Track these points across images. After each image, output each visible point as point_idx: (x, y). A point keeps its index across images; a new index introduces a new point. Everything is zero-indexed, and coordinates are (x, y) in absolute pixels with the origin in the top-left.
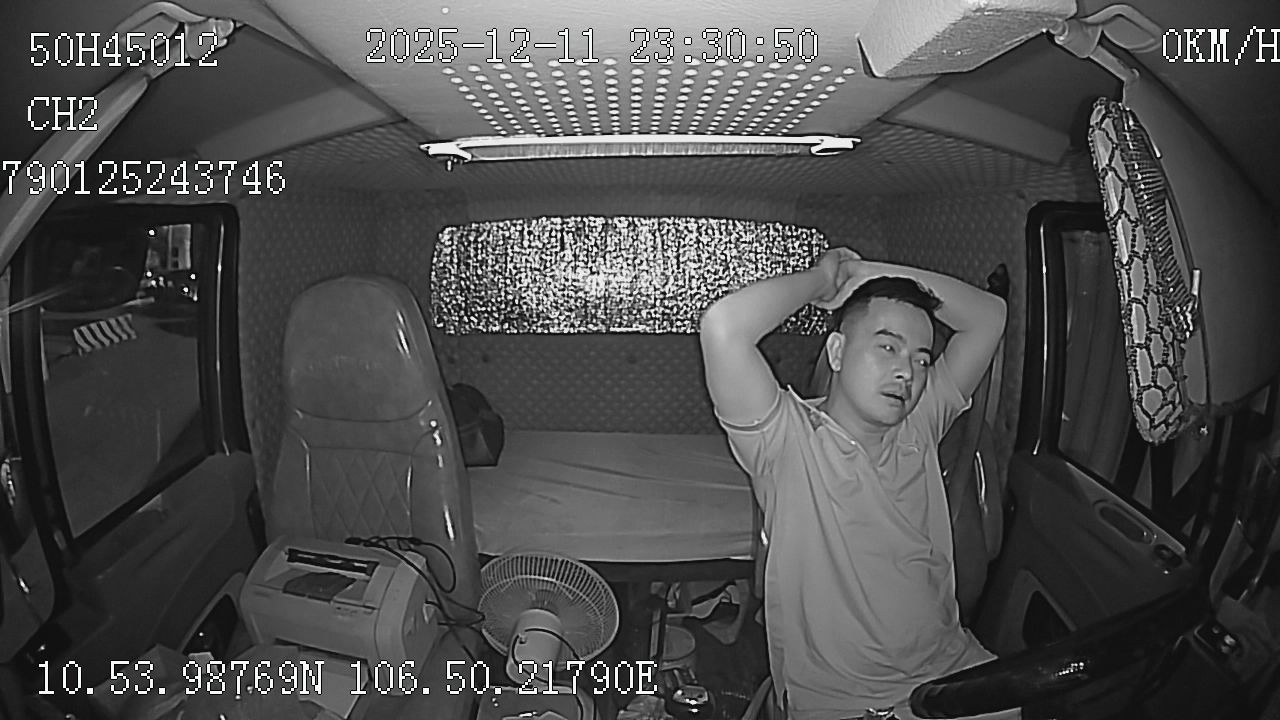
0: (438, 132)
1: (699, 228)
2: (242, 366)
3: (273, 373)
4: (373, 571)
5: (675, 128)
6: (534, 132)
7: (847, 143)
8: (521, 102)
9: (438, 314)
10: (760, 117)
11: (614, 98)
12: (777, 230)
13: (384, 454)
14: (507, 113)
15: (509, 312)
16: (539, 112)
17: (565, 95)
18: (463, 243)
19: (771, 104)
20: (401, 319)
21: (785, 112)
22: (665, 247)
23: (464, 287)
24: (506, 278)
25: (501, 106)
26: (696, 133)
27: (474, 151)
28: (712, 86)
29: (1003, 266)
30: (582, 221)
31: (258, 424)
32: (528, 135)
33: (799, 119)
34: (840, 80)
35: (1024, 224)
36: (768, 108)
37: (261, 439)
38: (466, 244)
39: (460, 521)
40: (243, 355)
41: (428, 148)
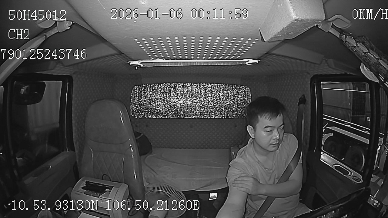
0: (133, 58)
1: (211, 86)
2: (73, 125)
3: (82, 127)
4: (112, 189)
5: (204, 57)
6: (162, 58)
7: (256, 61)
8: (158, 49)
9: (132, 112)
10: (230, 54)
11: (186, 49)
12: (235, 87)
13: (115, 154)
14: (154, 53)
15: (154, 112)
16: (163, 53)
17: (171, 48)
18: (140, 91)
19: (233, 50)
20: (121, 113)
21: (238, 52)
22: (201, 92)
23: (140, 104)
24: (153, 101)
25: (152, 51)
26: (211, 59)
27: (143, 64)
28: (215, 45)
29: (304, 95)
30: (176, 84)
31: (77, 143)
32: (160, 59)
33: (242, 54)
34: (254, 42)
35: (310, 82)
36: (232, 51)
37: (78, 147)
38: (141, 91)
39: (139, 175)
40: (73, 122)
41: (130, 62)
